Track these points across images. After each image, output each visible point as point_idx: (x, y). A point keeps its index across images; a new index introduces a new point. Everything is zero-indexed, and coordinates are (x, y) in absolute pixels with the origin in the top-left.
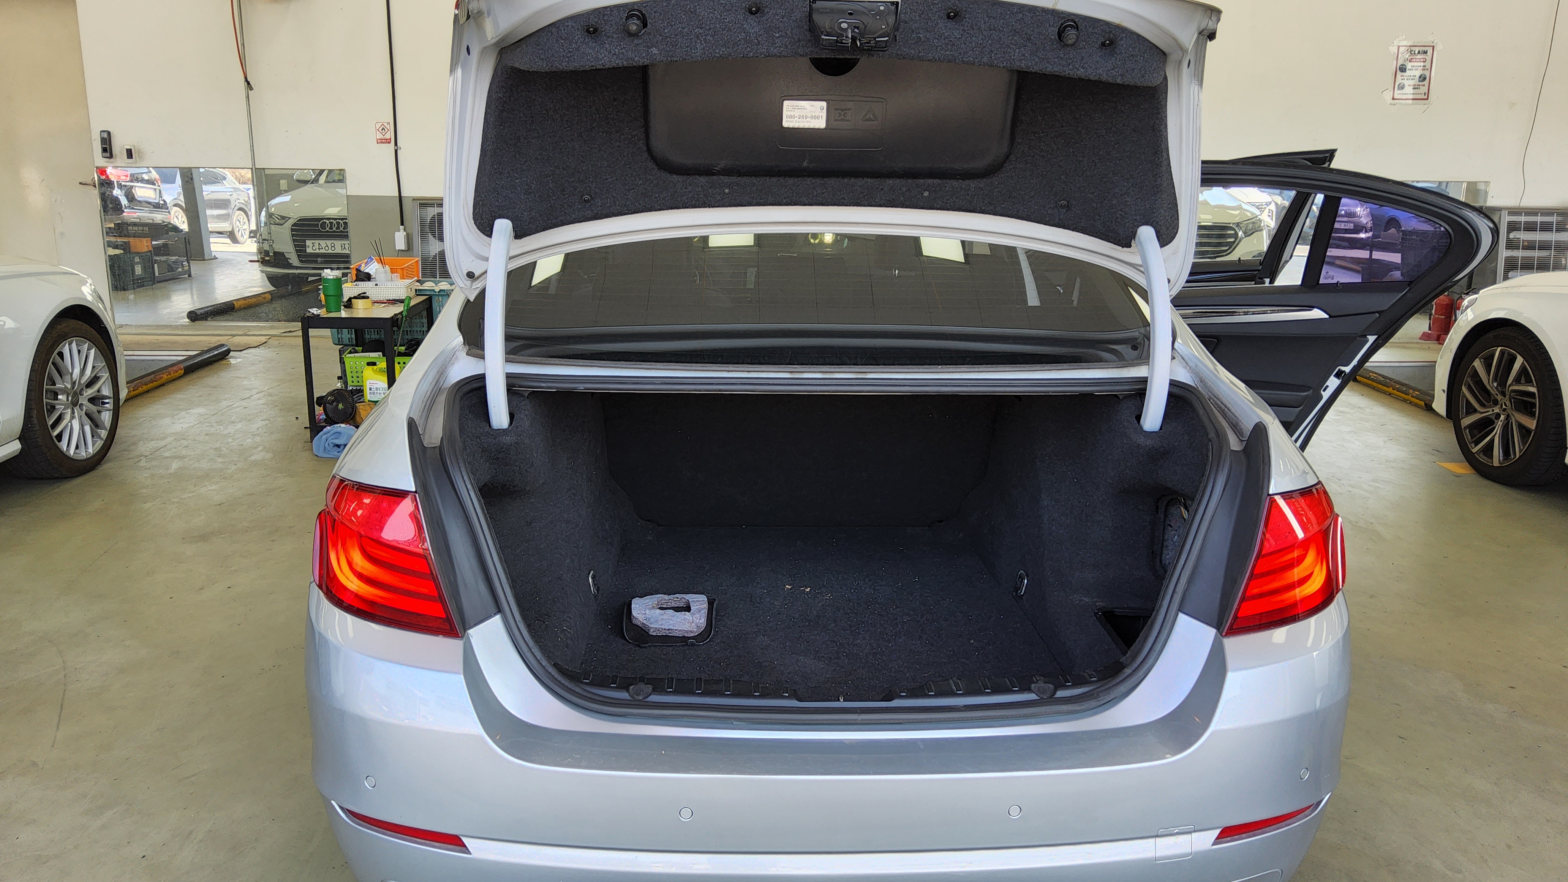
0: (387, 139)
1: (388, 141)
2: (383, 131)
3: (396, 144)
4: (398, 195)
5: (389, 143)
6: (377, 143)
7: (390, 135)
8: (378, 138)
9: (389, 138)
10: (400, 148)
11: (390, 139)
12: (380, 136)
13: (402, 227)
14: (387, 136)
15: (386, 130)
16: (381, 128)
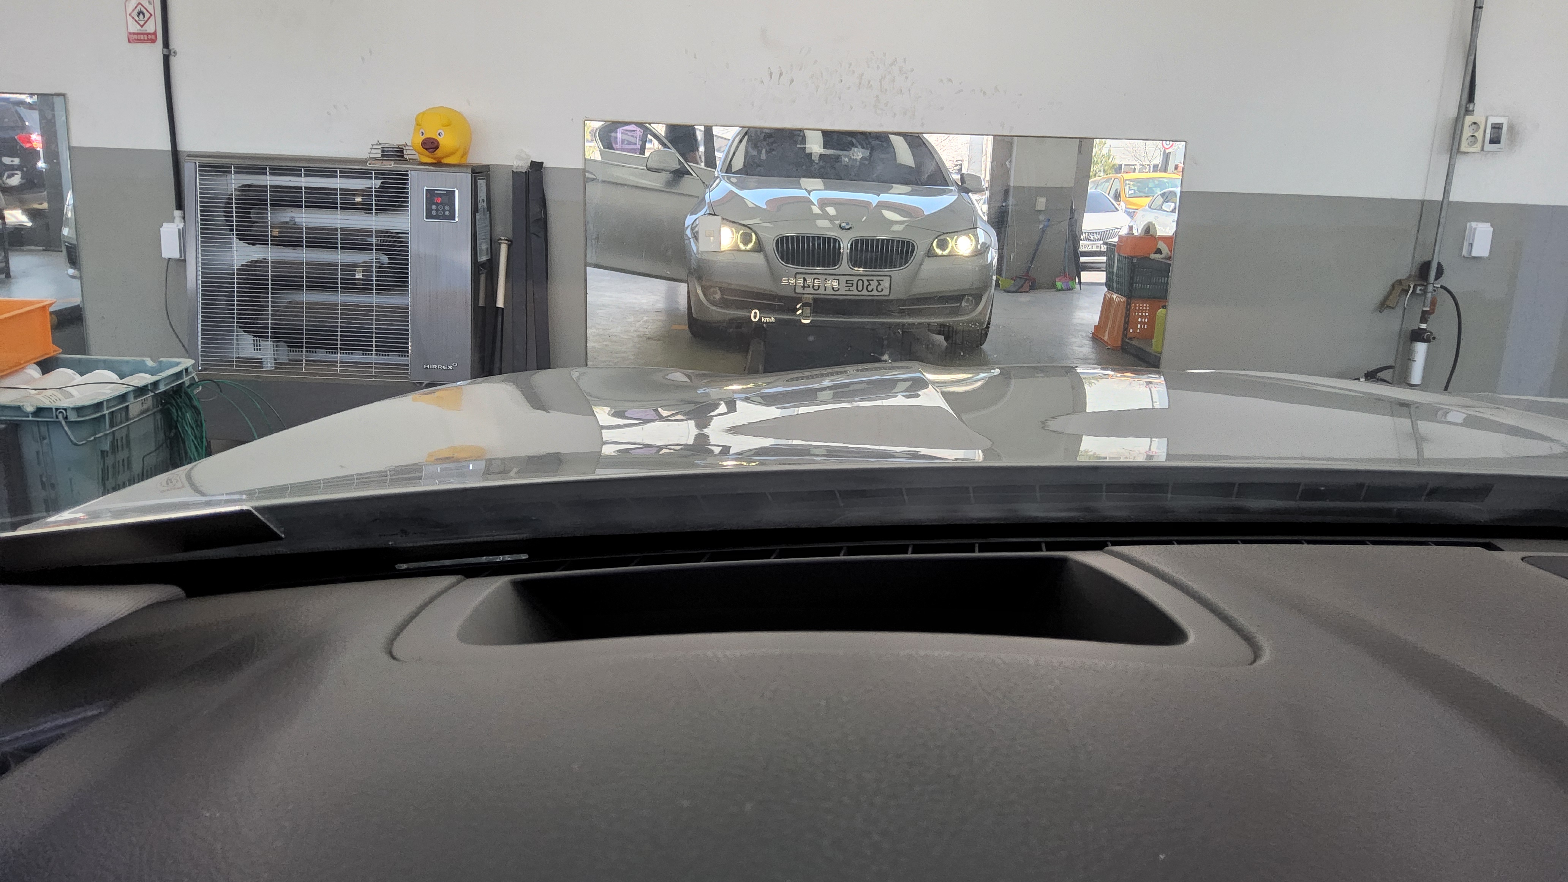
0: (148, 34)
1: (150, 38)
2: (141, 16)
3: (166, 44)
4: (168, 147)
5: (153, 41)
6: (129, 42)
7: (154, 25)
8: (131, 30)
9: (152, 31)
10: (175, 53)
11: (155, 34)
12: (134, 28)
13: (178, 213)
14: (150, 27)
15: (147, 15)
16: (136, 13)
